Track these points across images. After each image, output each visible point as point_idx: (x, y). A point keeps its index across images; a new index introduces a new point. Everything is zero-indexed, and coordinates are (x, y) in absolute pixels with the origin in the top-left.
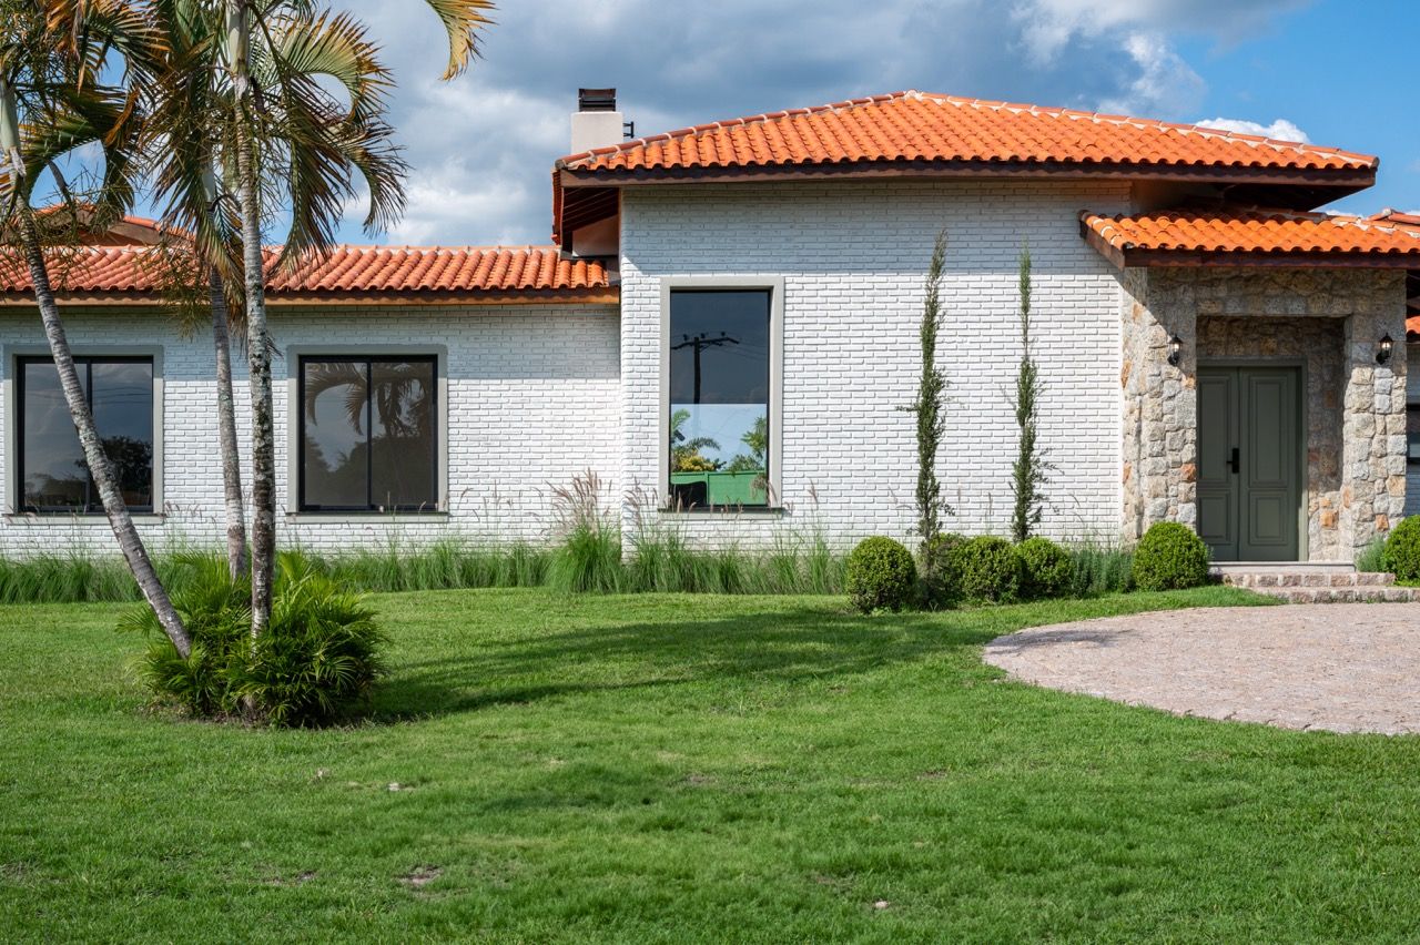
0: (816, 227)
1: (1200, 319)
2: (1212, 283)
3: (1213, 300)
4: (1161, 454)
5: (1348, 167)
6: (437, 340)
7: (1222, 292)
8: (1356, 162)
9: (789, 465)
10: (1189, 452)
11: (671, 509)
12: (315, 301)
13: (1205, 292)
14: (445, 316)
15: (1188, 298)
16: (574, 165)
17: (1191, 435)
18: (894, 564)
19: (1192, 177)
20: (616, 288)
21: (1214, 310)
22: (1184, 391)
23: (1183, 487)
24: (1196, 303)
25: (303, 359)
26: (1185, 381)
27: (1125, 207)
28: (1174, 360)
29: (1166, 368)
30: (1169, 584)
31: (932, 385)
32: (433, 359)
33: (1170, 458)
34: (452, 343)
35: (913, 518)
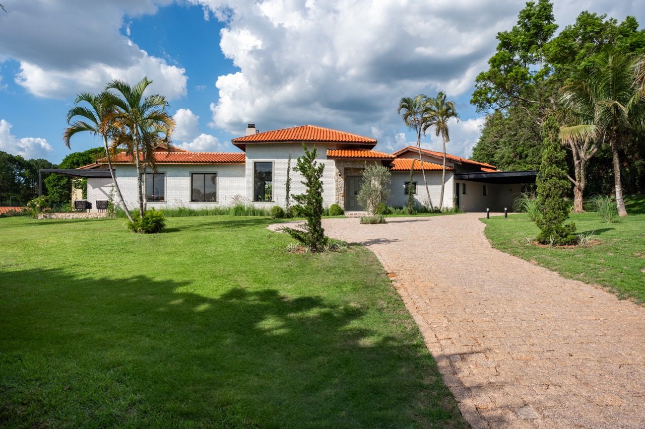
0: (280, 151)
1: (345, 168)
2: (346, 162)
3: (347, 165)
4: (338, 192)
5: (371, 142)
6: (216, 170)
7: (348, 163)
8: (373, 141)
9: (275, 193)
10: (342, 192)
11: (254, 201)
12: (193, 164)
13: (345, 164)
14: (218, 166)
15: (342, 165)
16: (234, 140)
17: (343, 189)
18: (278, 211)
19: (344, 143)
20: (244, 162)
21: (347, 167)
22: (342, 181)
23: (342, 198)
24: (344, 165)
25: (192, 174)
26: (342, 179)
27: (335, 148)
28: (340, 175)
29: (339, 177)
30: (334, 215)
31: (288, 180)
32: (216, 174)
33: (339, 192)
34: (219, 171)
35: (285, 203)
